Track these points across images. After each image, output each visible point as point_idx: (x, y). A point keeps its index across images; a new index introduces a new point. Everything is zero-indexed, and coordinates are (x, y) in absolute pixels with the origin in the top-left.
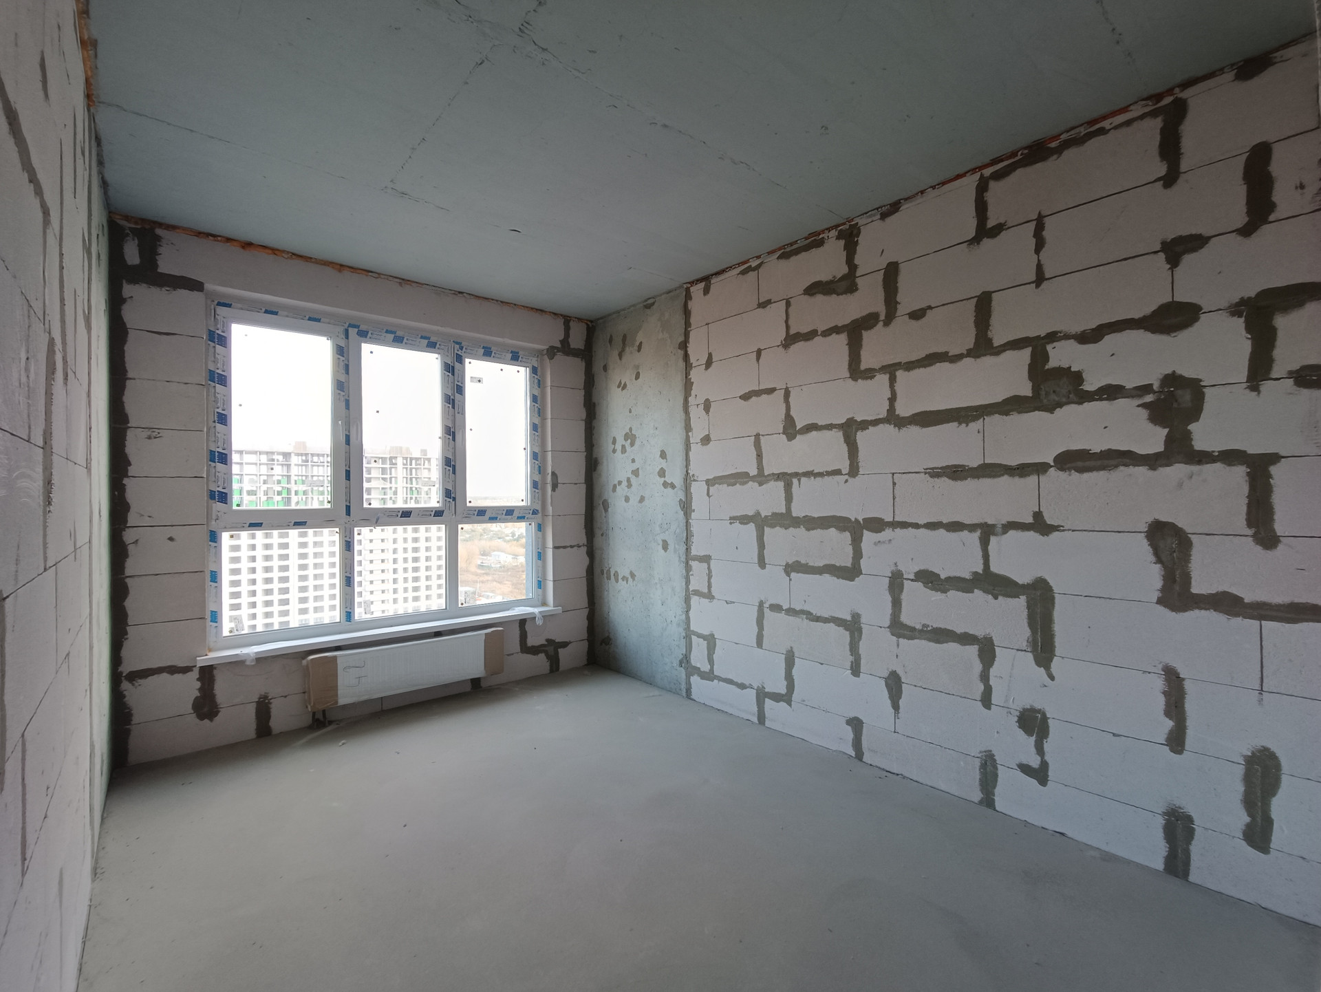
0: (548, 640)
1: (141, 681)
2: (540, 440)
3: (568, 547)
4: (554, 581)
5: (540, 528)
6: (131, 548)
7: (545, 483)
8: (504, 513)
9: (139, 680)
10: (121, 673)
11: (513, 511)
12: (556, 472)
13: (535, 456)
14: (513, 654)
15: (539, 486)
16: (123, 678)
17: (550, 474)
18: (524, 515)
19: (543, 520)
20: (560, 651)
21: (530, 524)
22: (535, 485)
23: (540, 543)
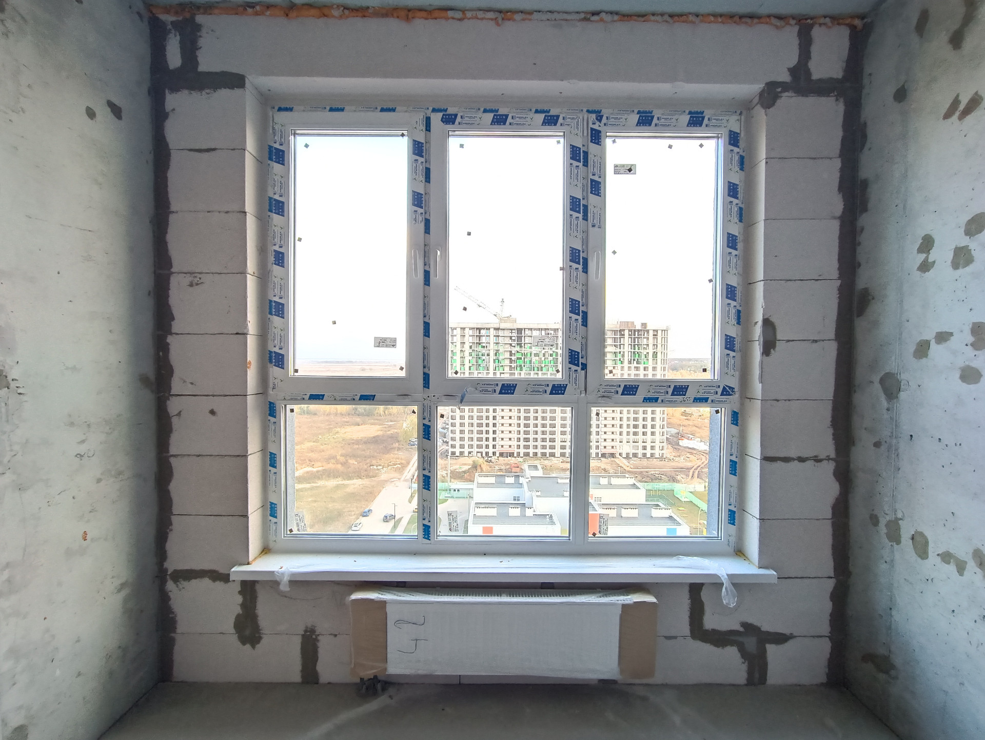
0: (745, 625)
1: (185, 584)
2: (740, 263)
3: (793, 459)
4: (762, 519)
5: (735, 418)
6: (175, 421)
7: (747, 340)
8: (670, 391)
9: (182, 582)
10: (166, 570)
11: (687, 388)
12: (773, 319)
13: (730, 292)
14: (675, 637)
15: (737, 347)
16: (168, 577)
17: (760, 323)
18: (706, 396)
19: (742, 404)
20: (771, 649)
21: (717, 412)
22: (729, 343)
23: (735, 446)
